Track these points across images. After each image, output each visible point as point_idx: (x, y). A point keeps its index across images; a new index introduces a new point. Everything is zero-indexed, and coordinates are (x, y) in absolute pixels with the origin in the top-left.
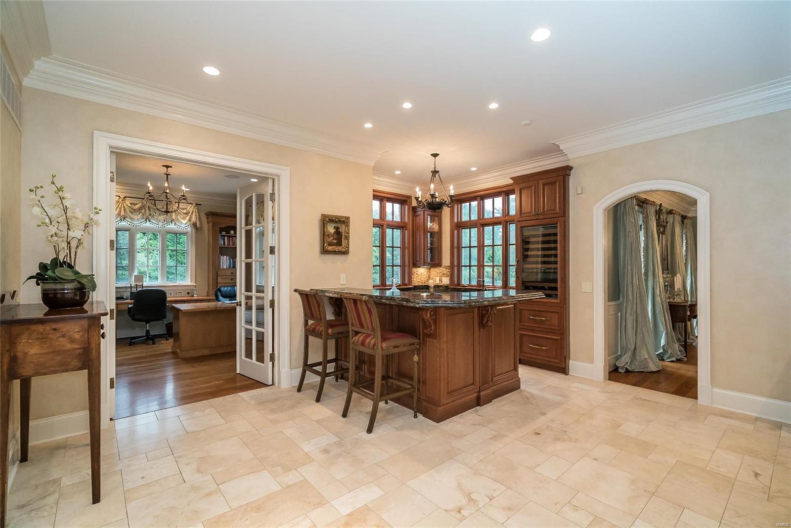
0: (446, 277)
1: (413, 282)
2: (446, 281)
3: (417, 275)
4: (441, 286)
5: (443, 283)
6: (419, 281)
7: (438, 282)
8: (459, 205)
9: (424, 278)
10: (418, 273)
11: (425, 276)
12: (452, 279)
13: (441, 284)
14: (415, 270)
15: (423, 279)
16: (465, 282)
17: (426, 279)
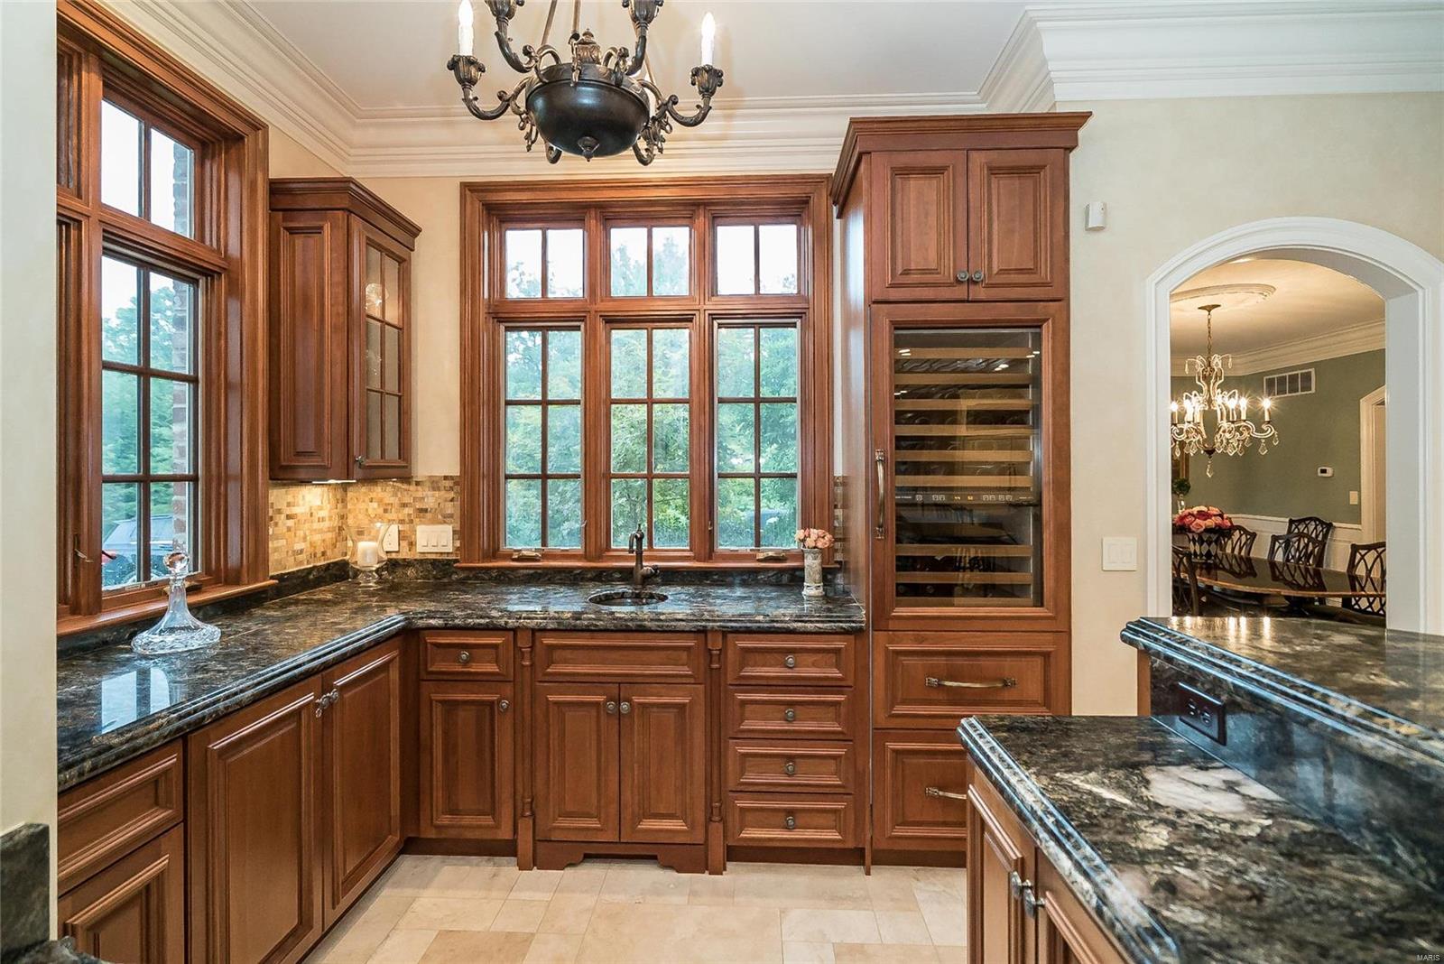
0: (434, 522)
1: (273, 557)
2: (436, 539)
3: (290, 523)
4: (407, 564)
5: (419, 549)
6: (298, 547)
7: (391, 543)
8: (497, 235)
9: (321, 531)
10: (295, 510)
11: (326, 524)
12: (466, 532)
13: (405, 554)
14: (279, 497)
15: (317, 538)
16: (521, 536)
17: (330, 535)
